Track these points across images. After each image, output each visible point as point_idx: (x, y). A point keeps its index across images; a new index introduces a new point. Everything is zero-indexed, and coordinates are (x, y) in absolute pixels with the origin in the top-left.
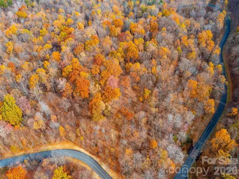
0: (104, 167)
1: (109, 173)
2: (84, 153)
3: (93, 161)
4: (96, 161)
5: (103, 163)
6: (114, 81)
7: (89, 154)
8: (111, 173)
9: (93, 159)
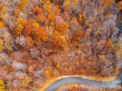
0: (84, 77)
1: (89, 79)
2: (67, 78)
3: (76, 79)
4: (77, 78)
6: (60, 20)
7: (70, 76)
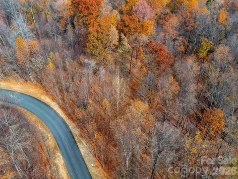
0: (84, 148)
1: (88, 165)
5: (84, 141)
8: (94, 168)
9: (67, 126)
